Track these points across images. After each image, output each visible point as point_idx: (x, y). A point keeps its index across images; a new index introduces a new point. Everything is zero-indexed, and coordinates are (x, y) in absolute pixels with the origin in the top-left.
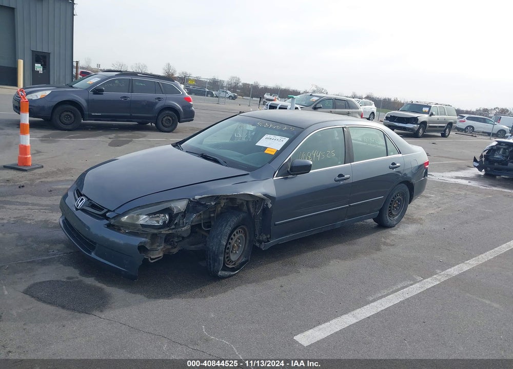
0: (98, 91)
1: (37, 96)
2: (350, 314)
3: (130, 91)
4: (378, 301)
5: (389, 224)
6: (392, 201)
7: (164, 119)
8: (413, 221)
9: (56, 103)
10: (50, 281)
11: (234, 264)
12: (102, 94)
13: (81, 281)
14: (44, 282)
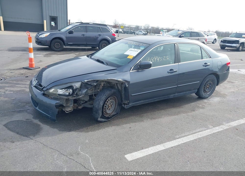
0: (71, 32)
1: (44, 36)
2: (162, 145)
3: (86, 32)
4: (182, 138)
5: (203, 96)
6: (206, 84)
7: (102, 45)
8: (219, 95)
9: (52, 39)
10: (18, 121)
11: (110, 115)
12: (73, 34)
13: (32, 121)
14: (15, 121)
